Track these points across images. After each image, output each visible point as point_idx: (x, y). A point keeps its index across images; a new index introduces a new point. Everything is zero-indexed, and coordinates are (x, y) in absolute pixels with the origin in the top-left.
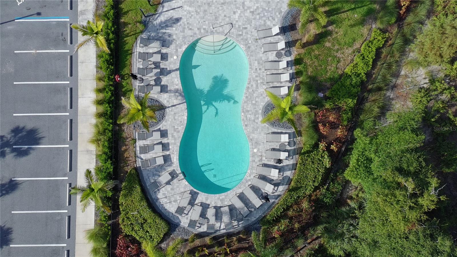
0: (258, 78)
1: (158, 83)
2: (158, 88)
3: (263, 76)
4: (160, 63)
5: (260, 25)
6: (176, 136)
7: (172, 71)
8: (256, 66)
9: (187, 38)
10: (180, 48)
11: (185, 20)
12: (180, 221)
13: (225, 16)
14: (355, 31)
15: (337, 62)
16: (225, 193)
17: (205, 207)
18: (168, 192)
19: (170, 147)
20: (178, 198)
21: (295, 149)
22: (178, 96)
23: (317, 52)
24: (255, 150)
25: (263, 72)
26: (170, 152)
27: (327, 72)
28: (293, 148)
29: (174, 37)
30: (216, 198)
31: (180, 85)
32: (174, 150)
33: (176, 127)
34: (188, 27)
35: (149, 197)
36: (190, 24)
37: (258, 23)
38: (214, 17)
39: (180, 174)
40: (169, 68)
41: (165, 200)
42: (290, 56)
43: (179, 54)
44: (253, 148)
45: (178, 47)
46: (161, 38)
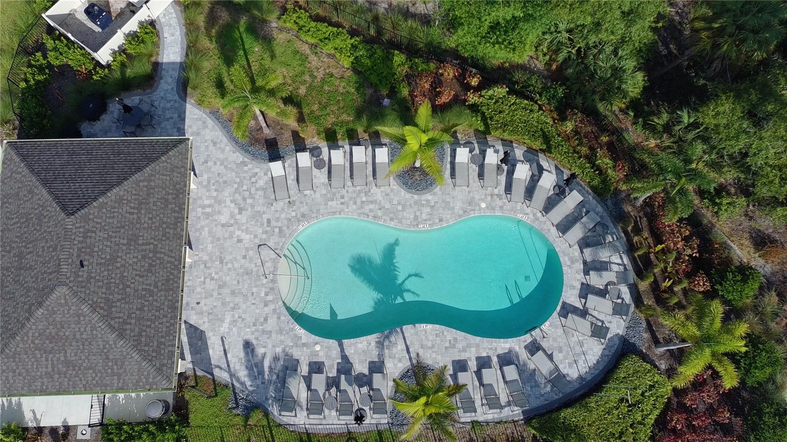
0: (359, 201)
1: (365, 379)
2: (377, 377)
3: (354, 192)
4: (328, 377)
5: (265, 197)
6: (464, 344)
7: (344, 354)
8: (337, 204)
9: (282, 325)
10: (301, 340)
11: (249, 330)
12: (616, 335)
13: (245, 257)
14: (283, 50)
15: (332, 77)
16: (560, 255)
17: (586, 290)
18: (565, 358)
19: (484, 354)
20: (575, 339)
21: (478, 143)
22: (390, 342)
23: (315, 107)
24: (483, 205)
25: (347, 192)
26: (494, 356)
27: (348, 92)
28: (476, 145)
29: (279, 350)
30: (569, 271)
31: (369, 337)
32: (489, 347)
33: (447, 344)
34: (262, 324)
35: (578, 394)
36: (256, 320)
37: (261, 201)
38: (245, 276)
39: (532, 335)
40: (337, 358)
41: (581, 363)
42: (320, 148)
43: (311, 341)
44: (480, 209)
45: (299, 342)
46: (281, 374)
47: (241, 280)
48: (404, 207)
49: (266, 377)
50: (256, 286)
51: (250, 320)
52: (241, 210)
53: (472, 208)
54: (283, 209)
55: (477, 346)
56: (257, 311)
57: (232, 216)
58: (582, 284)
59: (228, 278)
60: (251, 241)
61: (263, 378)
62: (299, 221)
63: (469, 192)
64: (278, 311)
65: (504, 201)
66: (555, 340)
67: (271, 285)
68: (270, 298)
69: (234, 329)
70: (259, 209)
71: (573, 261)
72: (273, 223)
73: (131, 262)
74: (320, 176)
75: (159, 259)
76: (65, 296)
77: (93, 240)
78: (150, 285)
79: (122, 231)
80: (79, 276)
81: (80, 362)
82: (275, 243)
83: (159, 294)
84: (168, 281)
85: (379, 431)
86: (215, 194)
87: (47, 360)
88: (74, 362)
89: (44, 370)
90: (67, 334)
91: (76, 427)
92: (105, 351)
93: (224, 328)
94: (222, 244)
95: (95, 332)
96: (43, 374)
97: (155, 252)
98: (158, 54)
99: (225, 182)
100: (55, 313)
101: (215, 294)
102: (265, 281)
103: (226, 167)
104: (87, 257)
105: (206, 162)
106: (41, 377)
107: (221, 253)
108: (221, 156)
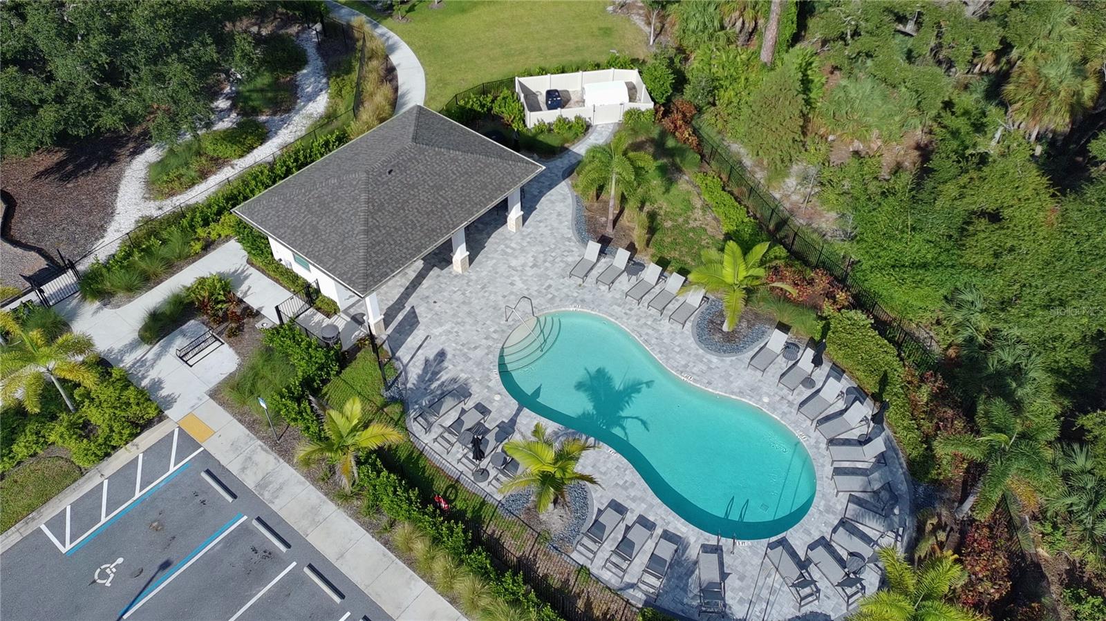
5: (563, 269)
6: (639, 494)
7: (514, 418)
8: (621, 311)
9: (485, 361)
10: (489, 381)
11: (454, 345)
13: (504, 297)
14: (677, 193)
15: (703, 231)
18: (741, 589)
19: (651, 518)
23: (668, 240)
24: (766, 400)
26: (661, 527)
29: (463, 376)
32: (663, 516)
34: (469, 349)
36: (467, 342)
37: (557, 270)
38: (490, 309)
40: (506, 418)
41: (757, 608)
43: (497, 389)
44: (760, 400)
45: (486, 382)
48: (682, 351)
49: (433, 387)
50: (492, 321)
51: (463, 339)
53: (751, 394)
54: (569, 286)
55: (651, 506)
57: (524, 265)
58: (822, 538)
60: (520, 289)
61: (429, 386)
62: (575, 301)
63: (760, 381)
64: (492, 349)
65: (793, 410)
66: (744, 564)
67: (505, 328)
69: (444, 336)
70: (550, 273)
71: (829, 509)
72: (552, 290)
74: (625, 283)
75: (442, 213)
76: (359, 181)
77: (412, 166)
80: (381, 176)
82: (539, 304)
84: (433, 230)
85: (484, 500)
86: (525, 244)
87: (304, 217)
88: (319, 230)
90: (335, 207)
91: (264, 317)
92: (346, 235)
93: (437, 331)
94: (496, 278)
96: (293, 225)
98: (573, 144)
99: (541, 242)
100: (341, 188)
101: (455, 305)
102: (503, 322)
103: (552, 233)
104: (397, 171)
105: (540, 222)
106: (289, 227)
107: (489, 282)
108: (556, 225)
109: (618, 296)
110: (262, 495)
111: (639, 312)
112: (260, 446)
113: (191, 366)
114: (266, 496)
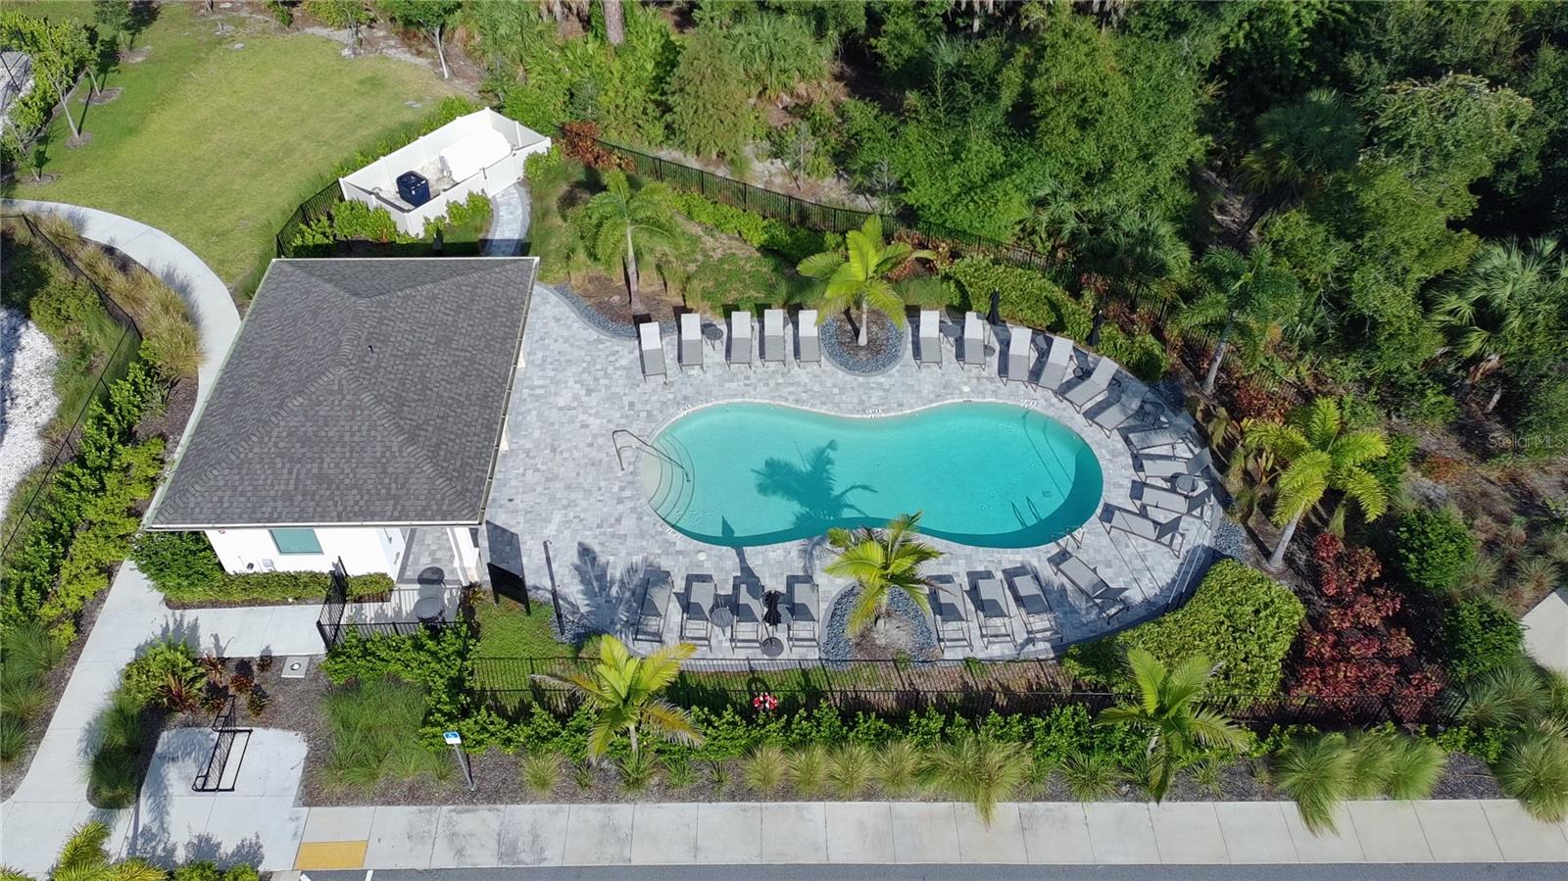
0: (772, 383)
2: (801, 590)
3: (766, 372)
4: (717, 596)
5: (629, 377)
7: (745, 566)
8: (739, 386)
9: (645, 528)
10: (675, 546)
11: (589, 533)
12: (1200, 544)
13: (590, 445)
15: (734, 257)
17: (1140, 488)
18: (1118, 574)
19: (980, 568)
20: (1130, 550)
22: (823, 550)
24: (966, 390)
25: (755, 372)
26: (996, 570)
27: (758, 271)
29: (637, 559)
30: (1110, 466)
31: (787, 544)
32: (989, 559)
34: (612, 526)
36: (602, 521)
37: (622, 382)
38: (589, 468)
39: (1059, 544)
40: (734, 571)
41: (1145, 581)
43: (691, 547)
44: (961, 392)
45: (671, 549)
46: (639, 591)
47: (582, 472)
48: (842, 390)
49: (614, 593)
50: (606, 479)
51: (592, 520)
52: (589, 392)
53: (949, 392)
54: (654, 391)
55: (968, 557)
56: (605, 510)
57: (576, 397)
58: (1134, 482)
59: (562, 469)
60: (600, 426)
61: (608, 595)
62: (678, 404)
63: (943, 375)
64: (639, 510)
65: (998, 384)
66: (1098, 551)
67: (629, 478)
68: (627, 493)
69: (565, 532)
70: (618, 390)
71: (1115, 454)
72: (638, 406)
73: (437, 364)
74: (714, 353)
75: (478, 370)
76: (340, 381)
77: (390, 328)
78: (460, 395)
79: (431, 329)
80: (364, 361)
81: (341, 477)
82: (640, 430)
83: (471, 408)
85: (803, 669)
86: (552, 374)
87: (290, 473)
88: (331, 477)
89: (283, 487)
90: (331, 434)
91: (283, 659)
92: (384, 460)
93: (550, 530)
94: (558, 430)
95: (373, 433)
96: (280, 493)
97: (472, 361)
98: (488, 231)
99: (569, 361)
100: (319, 404)
101: (539, 489)
102: (620, 473)
103: (572, 345)
104: (379, 344)
105: (542, 339)
106: (274, 499)
107: (554, 440)
108: (566, 333)
109: (719, 372)
110: (519, 862)
111: (759, 376)
112: (451, 811)
113: (233, 789)
114: (527, 859)
